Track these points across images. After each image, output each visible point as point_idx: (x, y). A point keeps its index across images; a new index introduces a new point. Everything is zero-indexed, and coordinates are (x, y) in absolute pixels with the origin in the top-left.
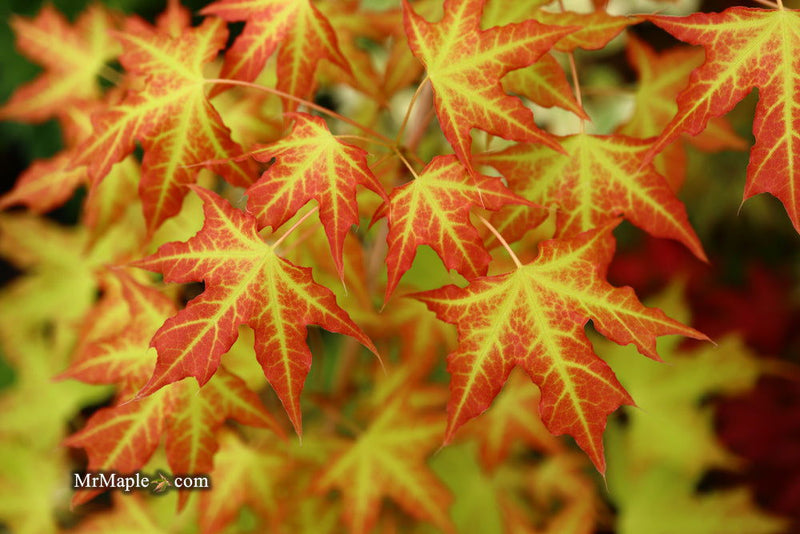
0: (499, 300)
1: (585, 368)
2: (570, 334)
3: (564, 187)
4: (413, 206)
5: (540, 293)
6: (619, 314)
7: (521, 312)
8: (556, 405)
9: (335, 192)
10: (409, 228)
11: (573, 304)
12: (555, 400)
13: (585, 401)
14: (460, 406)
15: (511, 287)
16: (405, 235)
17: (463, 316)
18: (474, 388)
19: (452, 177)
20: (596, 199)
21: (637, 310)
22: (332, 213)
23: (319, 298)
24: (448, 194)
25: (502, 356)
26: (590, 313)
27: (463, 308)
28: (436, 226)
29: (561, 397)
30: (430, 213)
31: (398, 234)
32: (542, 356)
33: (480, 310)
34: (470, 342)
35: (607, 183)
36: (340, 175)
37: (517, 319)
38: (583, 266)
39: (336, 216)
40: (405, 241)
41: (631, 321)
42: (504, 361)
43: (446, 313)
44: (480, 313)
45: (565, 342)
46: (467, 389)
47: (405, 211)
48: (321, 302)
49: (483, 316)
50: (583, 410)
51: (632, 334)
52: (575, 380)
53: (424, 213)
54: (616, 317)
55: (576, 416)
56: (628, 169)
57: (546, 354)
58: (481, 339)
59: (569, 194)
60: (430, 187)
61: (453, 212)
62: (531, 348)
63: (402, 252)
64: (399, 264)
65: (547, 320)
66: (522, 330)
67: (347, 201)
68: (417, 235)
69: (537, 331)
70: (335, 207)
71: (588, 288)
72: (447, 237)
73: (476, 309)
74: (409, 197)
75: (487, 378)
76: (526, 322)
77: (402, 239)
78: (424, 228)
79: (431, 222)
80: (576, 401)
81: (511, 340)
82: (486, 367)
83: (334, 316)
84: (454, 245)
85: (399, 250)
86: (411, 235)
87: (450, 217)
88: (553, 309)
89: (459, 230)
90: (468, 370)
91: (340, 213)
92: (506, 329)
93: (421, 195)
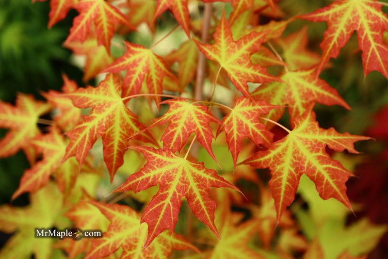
0: (285, 150)
1: (330, 166)
2: (320, 154)
3: (287, 97)
4: (235, 122)
5: (302, 141)
6: (334, 139)
7: (296, 152)
8: (323, 186)
9: (200, 127)
10: (235, 132)
11: (316, 141)
12: (322, 184)
13: (335, 180)
14: (281, 203)
15: (289, 143)
16: (235, 136)
17: (271, 162)
18: (286, 192)
19: (246, 105)
20: (302, 97)
21: (339, 136)
22: (202, 137)
23: (210, 174)
24: (247, 112)
25: (294, 173)
26: (324, 142)
27: (270, 159)
28: (247, 128)
29: (325, 182)
30: (243, 123)
31: (231, 137)
32: (311, 167)
33: (278, 157)
34: (277, 172)
35: (303, 90)
36: (200, 119)
37: (296, 155)
38: (312, 124)
39: (204, 137)
40: (235, 139)
41: (340, 141)
42: (296, 175)
43: (262, 164)
44: (278, 158)
45: (319, 157)
46: (282, 194)
47: (231, 126)
48: (211, 176)
49: (280, 159)
50: (335, 184)
51: (343, 145)
52: (328, 172)
53: (240, 124)
54: (334, 141)
55: (333, 188)
57: (313, 165)
58: (282, 169)
59: (290, 99)
60: (239, 112)
61: (252, 119)
62: (306, 165)
63: (235, 144)
64: (236, 150)
65: (308, 151)
66: (299, 159)
67: (206, 129)
68: (240, 134)
69: (306, 157)
70: (202, 134)
71: (318, 132)
72: (253, 131)
73: (276, 157)
74: (231, 119)
75: (290, 185)
76: (300, 155)
77: (234, 138)
78: (242, 130)
79: (244, 127)
80: (331, 181)
81: (296, 165)
82: (288, 180)
83: (218, 180)
84: (257, 133)
85: (234, 144)
86: (238, 135)
87: (252, 122)
88: (309, 145)
89: (257, 126)
90: (281, 184)
91: (205, 135)
92: (292, 161)
93: (236, 116)
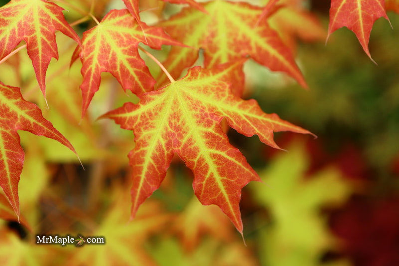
0: (160, 108)
1: (224, 154)
2: (211, 129)
3: (208, 38)
4: (98, 45)
5: (189, 101)
6: (247, 117)
7: (175, 116)
8: (204, 183)
9: (39, 36)
10: (95, 61)
11: (212, 109)
12: (203, 179)
13: (225, 178)
14: (139, 190)
15: (168, 97)
16: (93, 67)
17: (136, 123)
18: (147, 175)
19: (125, 24)
20: (230, 46)
21: (260, 114)
22: (37, 51)
23: (27, 110)
24: (122, 35)
25: (164, 148)
26: (225, 114)
27: (136, 117)
28: (114, 59)
29: (208, 176)
30: (110, 49)
31: (88, 66)
32: (192, 147)
33: (148, 116)
34: (142, 141)
35: (237, 35)
36: (43, 24)
37: (173, 121)
38: (220, 84)
39: (41, 53)
40: (93, 71)
41: (255, 121)
42: (166, 152)
43: (126, 123)
44: (147, 119)
45: (208, 135)
46: (143, 176)
47: (91, 50)
48: (29, 113)
49: (150, 121)
50: (224, 185)
51: (256, 129)
52: (217, 163)
53: (105, 50)
54: (244, 118)
55: (219, 190)
56: (252, 25)
57: (195, 145)
58: (149, 138)
59: (211, 42)
60: (109, 31)
61: (126, 48)
62: (184, 141)
63: (92, 79)
64: (90, 88)
65: (195, 120)
66: (177, 129)
67: (49, 42)
68: (101, 65)
69: (187, 128)
70: (40, 47)
71: (224, 99)
72: (122, 66)
73: (145, 116)
74: (94, 39)
75: (155, 166)
76: (180, 123)
77: (91, 69)
78: (106, 60)
79: (110, 56)
80: (218, 179)
81: (169, 137)
82: (154, 158)
83: (40, 124)
84: (128, 72)
85: (89, 78)
86: (97, 66)
87: (124, 52)
88: (198, 112)
89: (131, 62)
90: (142, 162)
91: (43, 50)
92: (166, 129)
93: (102, 36)
